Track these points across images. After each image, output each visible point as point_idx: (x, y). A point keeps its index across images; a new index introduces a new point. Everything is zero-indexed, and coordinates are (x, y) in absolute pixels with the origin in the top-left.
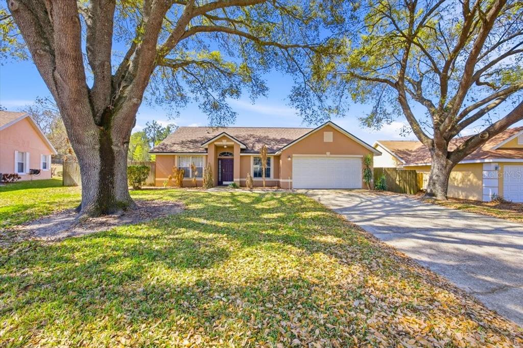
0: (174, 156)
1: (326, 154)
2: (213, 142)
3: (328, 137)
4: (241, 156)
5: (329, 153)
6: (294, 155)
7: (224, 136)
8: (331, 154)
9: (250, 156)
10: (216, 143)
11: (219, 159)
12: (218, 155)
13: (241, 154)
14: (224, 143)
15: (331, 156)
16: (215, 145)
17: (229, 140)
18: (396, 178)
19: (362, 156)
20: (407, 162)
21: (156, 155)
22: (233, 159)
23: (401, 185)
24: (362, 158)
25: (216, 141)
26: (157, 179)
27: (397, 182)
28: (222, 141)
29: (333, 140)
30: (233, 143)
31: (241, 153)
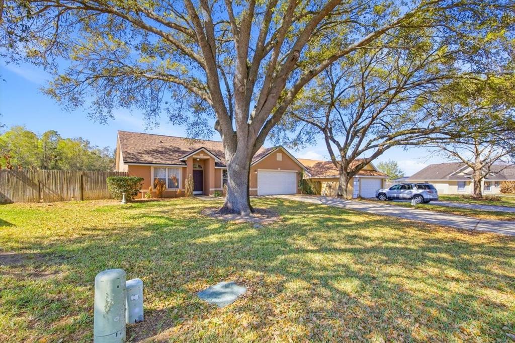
0: (150, 167)
1: (278, 169)
2: (192, 156)
4: (215, 169)
6: (258, 170)
7: (203, 150)
8: (281, 169)
9: (220, 169)
14: (202, 156)
15: (281, 171)
17: (206, 154)
19: (297, 171)
20: (312, 176)
21: (129, 166)
24: (297, 173)
25: (194, 154)
28: (199, 155)
29: (282, 158)
30: (208, 157)
31: (216, 166)
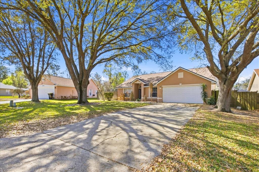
0: (123, 89)
1: (179, 84)
2: (134, 83)
3: (181, 75)
5: (181, 84)
6: (163, 86)
7: (137, 80)
10: (135, 83)
11: (139, 89)
12: (139, 87)
13: (144, 87)
14: (138, 82)
15: (182, 85)
16: (135, 84)
18: (237, 98)
22: (141, 89)
23: (241, 103)
24: (202, 85)
25: (135, 82)
26: (118, 98)
27: (239, 101)
29: (184, 77)
30: (141, 82)
